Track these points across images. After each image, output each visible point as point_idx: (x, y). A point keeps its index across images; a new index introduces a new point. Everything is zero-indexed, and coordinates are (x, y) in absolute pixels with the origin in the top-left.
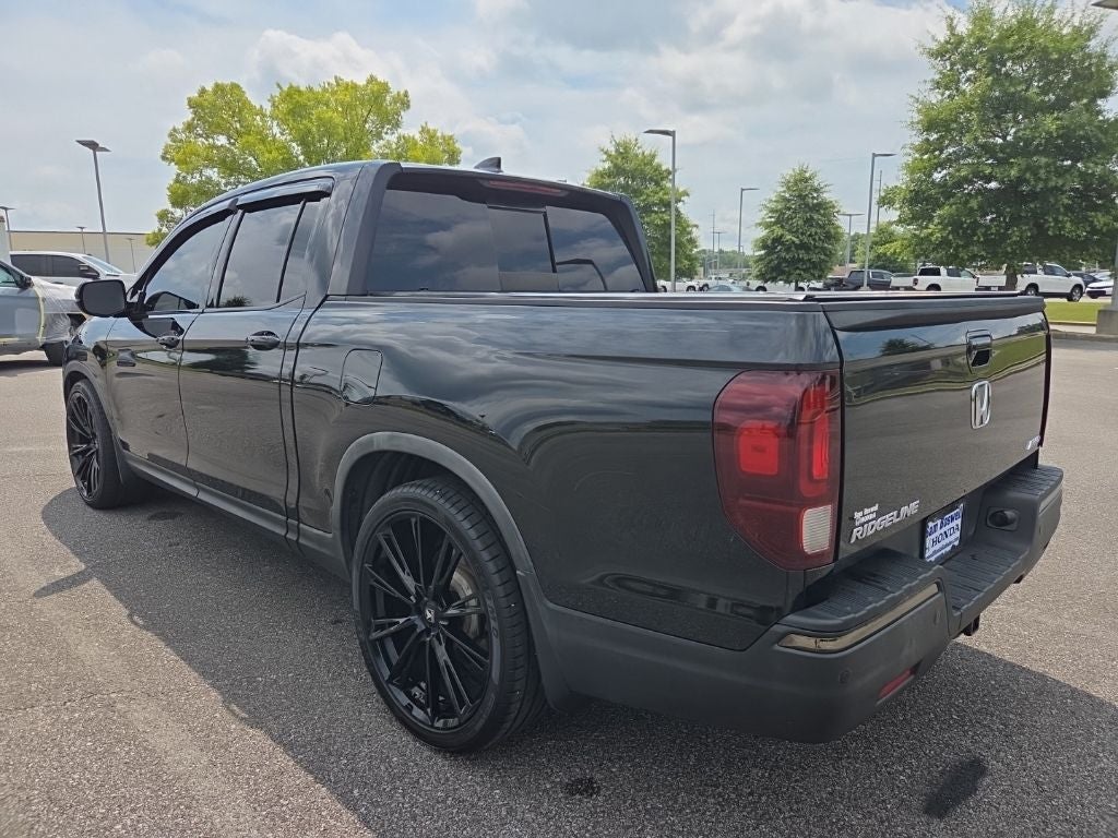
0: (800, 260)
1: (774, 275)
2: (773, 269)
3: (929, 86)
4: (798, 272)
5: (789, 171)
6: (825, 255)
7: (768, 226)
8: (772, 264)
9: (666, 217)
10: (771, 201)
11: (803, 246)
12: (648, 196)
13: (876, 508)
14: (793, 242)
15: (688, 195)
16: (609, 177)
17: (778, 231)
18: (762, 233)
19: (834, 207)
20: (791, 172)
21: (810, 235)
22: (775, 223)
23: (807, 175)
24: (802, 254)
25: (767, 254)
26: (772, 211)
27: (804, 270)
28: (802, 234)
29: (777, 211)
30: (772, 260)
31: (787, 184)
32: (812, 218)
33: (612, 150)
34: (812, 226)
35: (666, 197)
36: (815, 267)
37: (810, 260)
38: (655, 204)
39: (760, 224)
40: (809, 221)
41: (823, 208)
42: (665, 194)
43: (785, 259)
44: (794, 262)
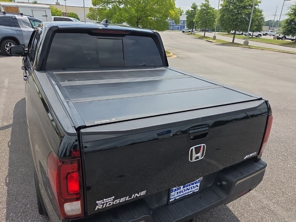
1: (288, 33)
2: (288, 31)
7: (290, 15)
8: (289, 29)
9: (250, 11)
10: (293, 5)
12: (245, 3)
13: (113, 197)
15: (260, 3)
17: (293, 17)
18: (287, 17)
22: (293, 14)
25: (288, 25)
26: (293, 9)
29: (295, 9)
30: (289, 28)
35: (251, 3)
38: (247, 6)
39: (287, 14)
43: (294, 28)
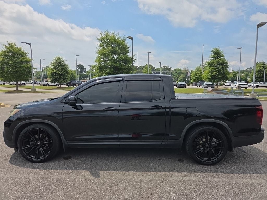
0: (61, 78)
3: (98, 46)
4: (61, 80)
5: (56, 56)
6: (67, 77)
7: (52, 69)
10: (52, 63)
11: (61, 74)
14: (59, 73)
16: (8, 53)
17: (55, 71)
19: (67, 66)
20: (56, 57)
21: (63, 72)
22: (54, 69)
23: (60, 58)
24: (62, 76)
25: (52, 76)
26: (53, 66)
27: (62, 80)
28: (61, 72)
30: (54, 77)
31: (55, 59)
32: (63, 68)
33: (7, 45)
34: (63, 70)
35: (27, 60)
36: (65, 80)
37: (63, 78)
40: (62, 69)
41: (65, 66)
42: (27, 59)
43: (57, 77)
44: (60, 78)
